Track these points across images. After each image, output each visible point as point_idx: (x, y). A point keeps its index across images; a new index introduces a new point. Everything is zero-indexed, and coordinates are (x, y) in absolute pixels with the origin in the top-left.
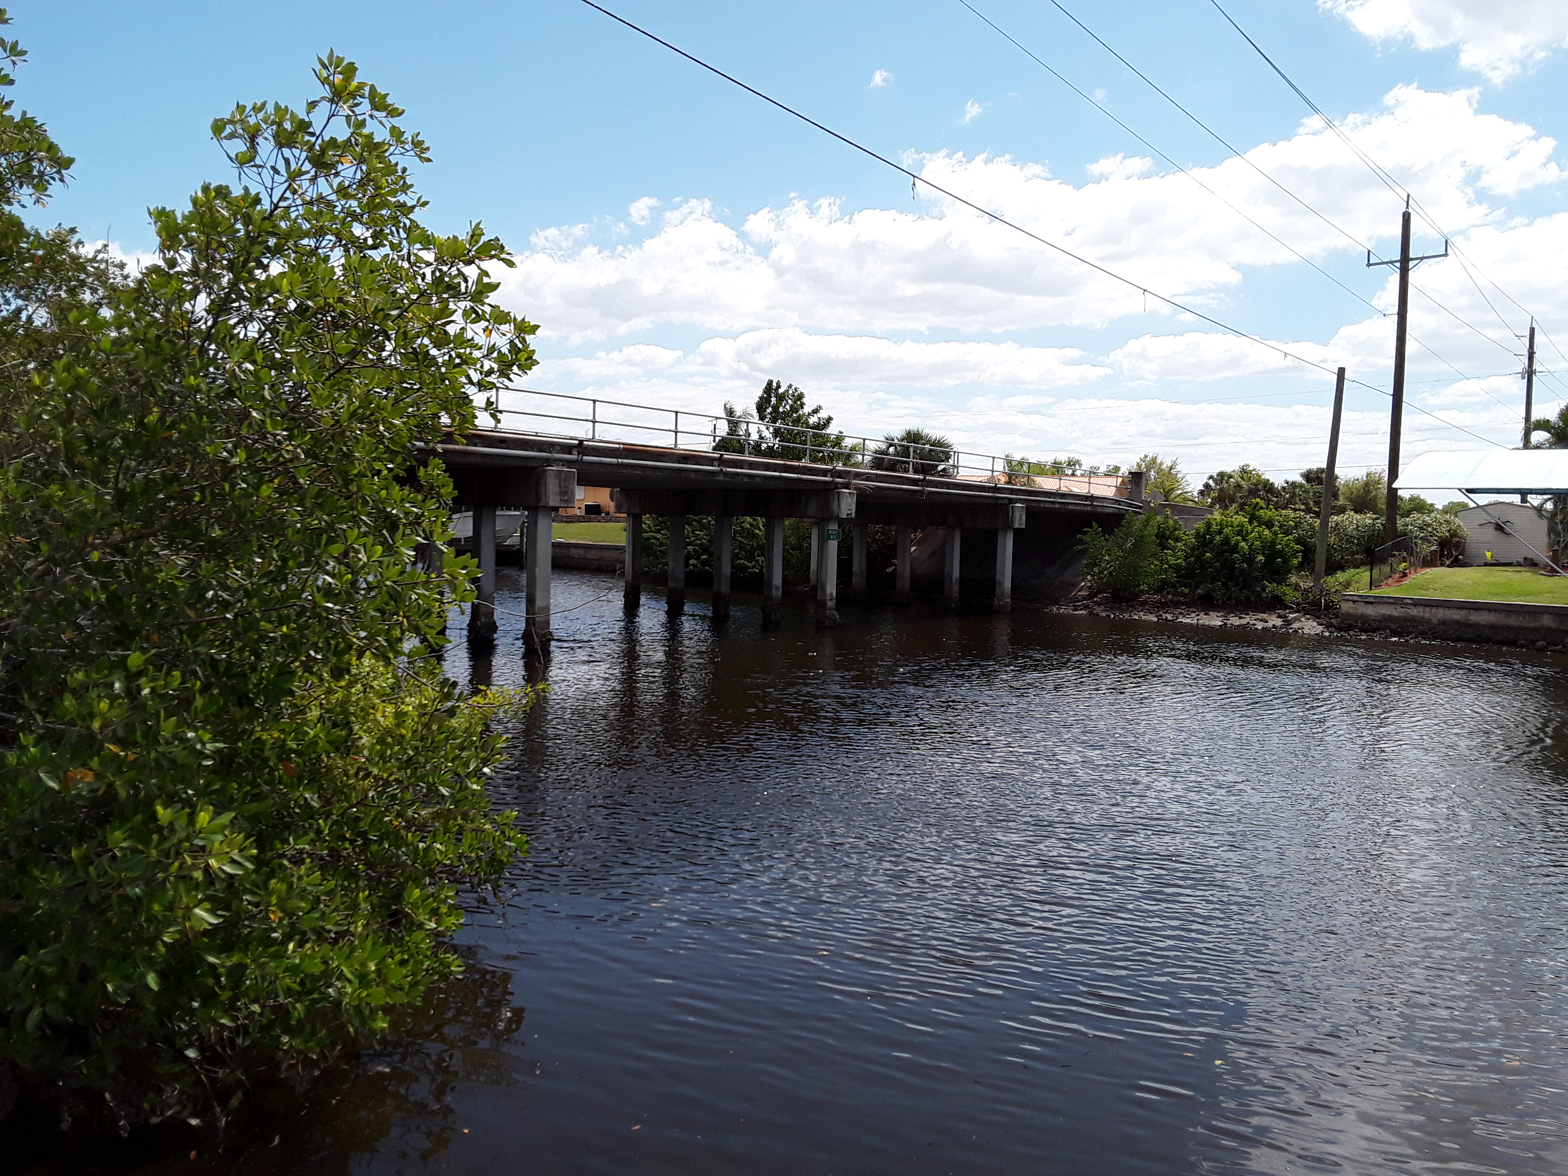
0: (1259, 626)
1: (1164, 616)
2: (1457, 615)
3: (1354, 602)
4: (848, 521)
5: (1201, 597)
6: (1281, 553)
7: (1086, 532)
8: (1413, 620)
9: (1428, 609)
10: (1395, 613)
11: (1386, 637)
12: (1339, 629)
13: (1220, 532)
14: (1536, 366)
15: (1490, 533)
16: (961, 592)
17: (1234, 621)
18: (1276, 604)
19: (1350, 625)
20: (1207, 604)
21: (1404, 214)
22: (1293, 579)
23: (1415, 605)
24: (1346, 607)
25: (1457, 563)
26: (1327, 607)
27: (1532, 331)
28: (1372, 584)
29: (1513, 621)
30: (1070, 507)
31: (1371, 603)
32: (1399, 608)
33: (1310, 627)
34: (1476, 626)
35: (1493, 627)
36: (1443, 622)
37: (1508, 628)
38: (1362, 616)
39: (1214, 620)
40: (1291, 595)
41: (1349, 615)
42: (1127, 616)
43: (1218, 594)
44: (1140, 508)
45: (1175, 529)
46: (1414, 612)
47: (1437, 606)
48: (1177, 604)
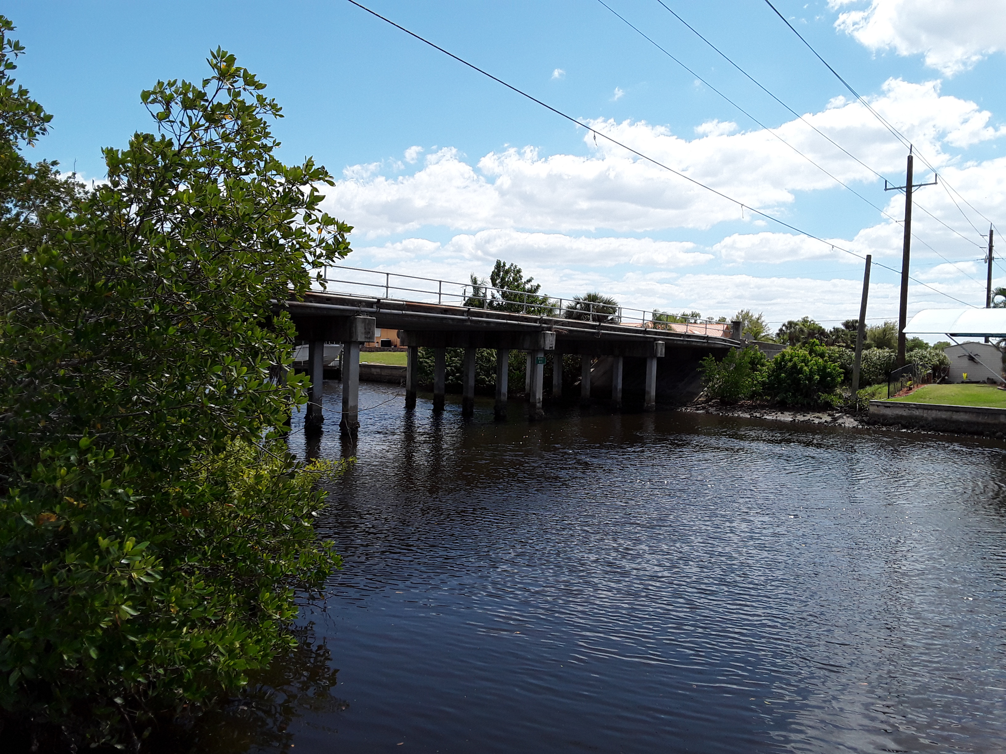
0: (817, 421)
1: (755, 414)
2: (944, 415)
3: (878, 406)
4: (550, 351)
5: (778, 402)
6: (830, 375)
7: (705, 360)
8: (916, 417)
9: (925, 411)
10: (905, 414)
11: (899, 429)
12: (868, 424)
13: (791, 360)
14: (994, 255)
15: (966, 362)
16: (623, 398)
17: (800, 418)
18: (826, 407)
19: (875, 421)
20: (782, 407)
21: (909, 157)
22: (838, 391)
23: (917, 409)
24: (872, 409)
25: (944, 381)
26: (860, 409)
27: (991, 232)
28: (889, 395)
29: (980, 419)
30: (694, 343)
31: (889, 407)
32: (907, 410)
33: (849, 422)
34: (956, 422)
35: (968, 423)
36: (936, 420)
37: (978, 424)
38: (883, 415)
39: (787, 417)
40: (837, 402)
41: (874, 415)
42: (731, 415)
43: (789, 401)
44: (739, 344)
45: (762, 359)
46: (917, 413)
47: (931, 409)
48: (763, 407)
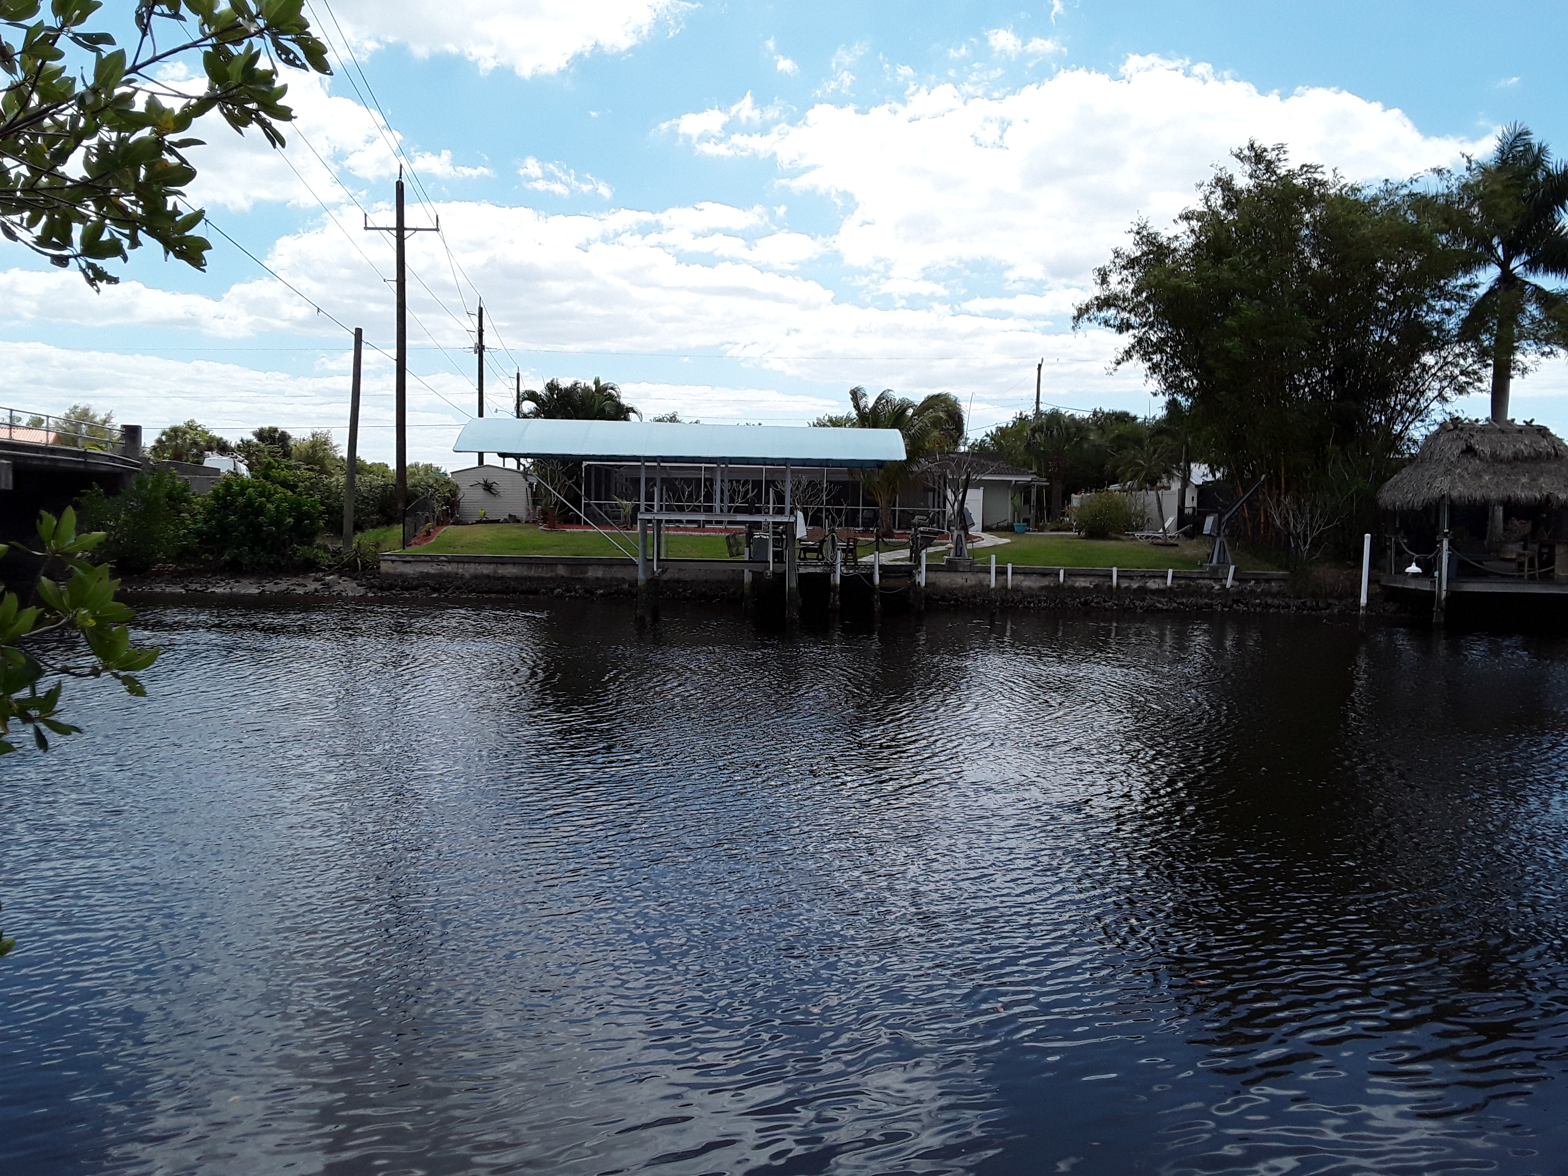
5: (227, 563)
6: (308, 515)
7: (83, 494)
8: (448, 575)
9: (461, 565)
11: (427, 595)
12: (381, 589)
17: (270, 587)
18: (309, 566)
19: (391, 585)
20: (235, 570)
21: (397, 183)
22: (319, 541)
23: (449, 562)
24: (385, 567)
26: (365, 566)
27: (481, 310)
28: (405, 543)
29: (533, 573)
31: (409, 562)
32: (435, 566)
35: (517, 578)
36: (475, 577)
37: (530, 579)
38: (401, 575)
39: (249, 588)
40: (325, 559)
41: (388, 574)
43: (246, 560)
44: (138, 466)
47: (469, 563)
48: (201, 573)
